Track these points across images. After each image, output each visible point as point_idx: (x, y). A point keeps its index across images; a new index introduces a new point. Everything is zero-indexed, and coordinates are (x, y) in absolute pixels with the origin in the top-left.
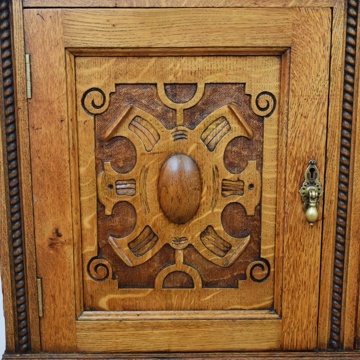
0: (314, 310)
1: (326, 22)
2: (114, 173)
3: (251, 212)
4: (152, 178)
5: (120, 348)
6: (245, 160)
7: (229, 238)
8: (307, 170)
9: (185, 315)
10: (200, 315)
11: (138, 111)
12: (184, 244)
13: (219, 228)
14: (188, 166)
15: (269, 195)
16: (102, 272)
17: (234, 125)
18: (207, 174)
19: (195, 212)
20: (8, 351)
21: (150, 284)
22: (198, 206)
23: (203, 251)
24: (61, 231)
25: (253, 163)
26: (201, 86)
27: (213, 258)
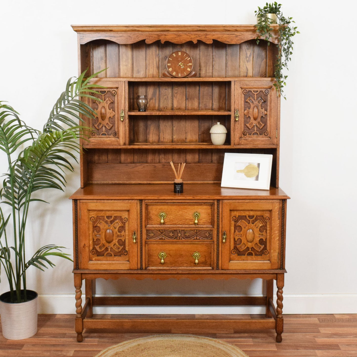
0: (136, 261)
1: (136, 205)
2: (96, 233)
3: (123, 241)
4: (104, 234)
5: (97, 269)
6: (122, 230)
7: (119, 246)
8: (134, 233)
9: (110, 262)
10: (113, 262)
11: (101, 221)
12: (110, 247)
13: (117, 244)
14: (111, 231)
15: (127, 237)
16: (93, 253)
17: (120, 224)
18: (115, 233)
19: (112, 241)
20: (74, 269)
21: (103, 255)
22: (113, 240)
23: (114, 249)
24: (86, 244)
25: (123, 231)
26: (113, 217)
27: (116, 250)
